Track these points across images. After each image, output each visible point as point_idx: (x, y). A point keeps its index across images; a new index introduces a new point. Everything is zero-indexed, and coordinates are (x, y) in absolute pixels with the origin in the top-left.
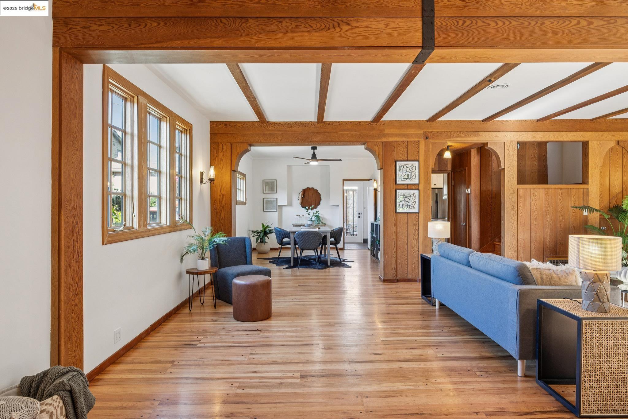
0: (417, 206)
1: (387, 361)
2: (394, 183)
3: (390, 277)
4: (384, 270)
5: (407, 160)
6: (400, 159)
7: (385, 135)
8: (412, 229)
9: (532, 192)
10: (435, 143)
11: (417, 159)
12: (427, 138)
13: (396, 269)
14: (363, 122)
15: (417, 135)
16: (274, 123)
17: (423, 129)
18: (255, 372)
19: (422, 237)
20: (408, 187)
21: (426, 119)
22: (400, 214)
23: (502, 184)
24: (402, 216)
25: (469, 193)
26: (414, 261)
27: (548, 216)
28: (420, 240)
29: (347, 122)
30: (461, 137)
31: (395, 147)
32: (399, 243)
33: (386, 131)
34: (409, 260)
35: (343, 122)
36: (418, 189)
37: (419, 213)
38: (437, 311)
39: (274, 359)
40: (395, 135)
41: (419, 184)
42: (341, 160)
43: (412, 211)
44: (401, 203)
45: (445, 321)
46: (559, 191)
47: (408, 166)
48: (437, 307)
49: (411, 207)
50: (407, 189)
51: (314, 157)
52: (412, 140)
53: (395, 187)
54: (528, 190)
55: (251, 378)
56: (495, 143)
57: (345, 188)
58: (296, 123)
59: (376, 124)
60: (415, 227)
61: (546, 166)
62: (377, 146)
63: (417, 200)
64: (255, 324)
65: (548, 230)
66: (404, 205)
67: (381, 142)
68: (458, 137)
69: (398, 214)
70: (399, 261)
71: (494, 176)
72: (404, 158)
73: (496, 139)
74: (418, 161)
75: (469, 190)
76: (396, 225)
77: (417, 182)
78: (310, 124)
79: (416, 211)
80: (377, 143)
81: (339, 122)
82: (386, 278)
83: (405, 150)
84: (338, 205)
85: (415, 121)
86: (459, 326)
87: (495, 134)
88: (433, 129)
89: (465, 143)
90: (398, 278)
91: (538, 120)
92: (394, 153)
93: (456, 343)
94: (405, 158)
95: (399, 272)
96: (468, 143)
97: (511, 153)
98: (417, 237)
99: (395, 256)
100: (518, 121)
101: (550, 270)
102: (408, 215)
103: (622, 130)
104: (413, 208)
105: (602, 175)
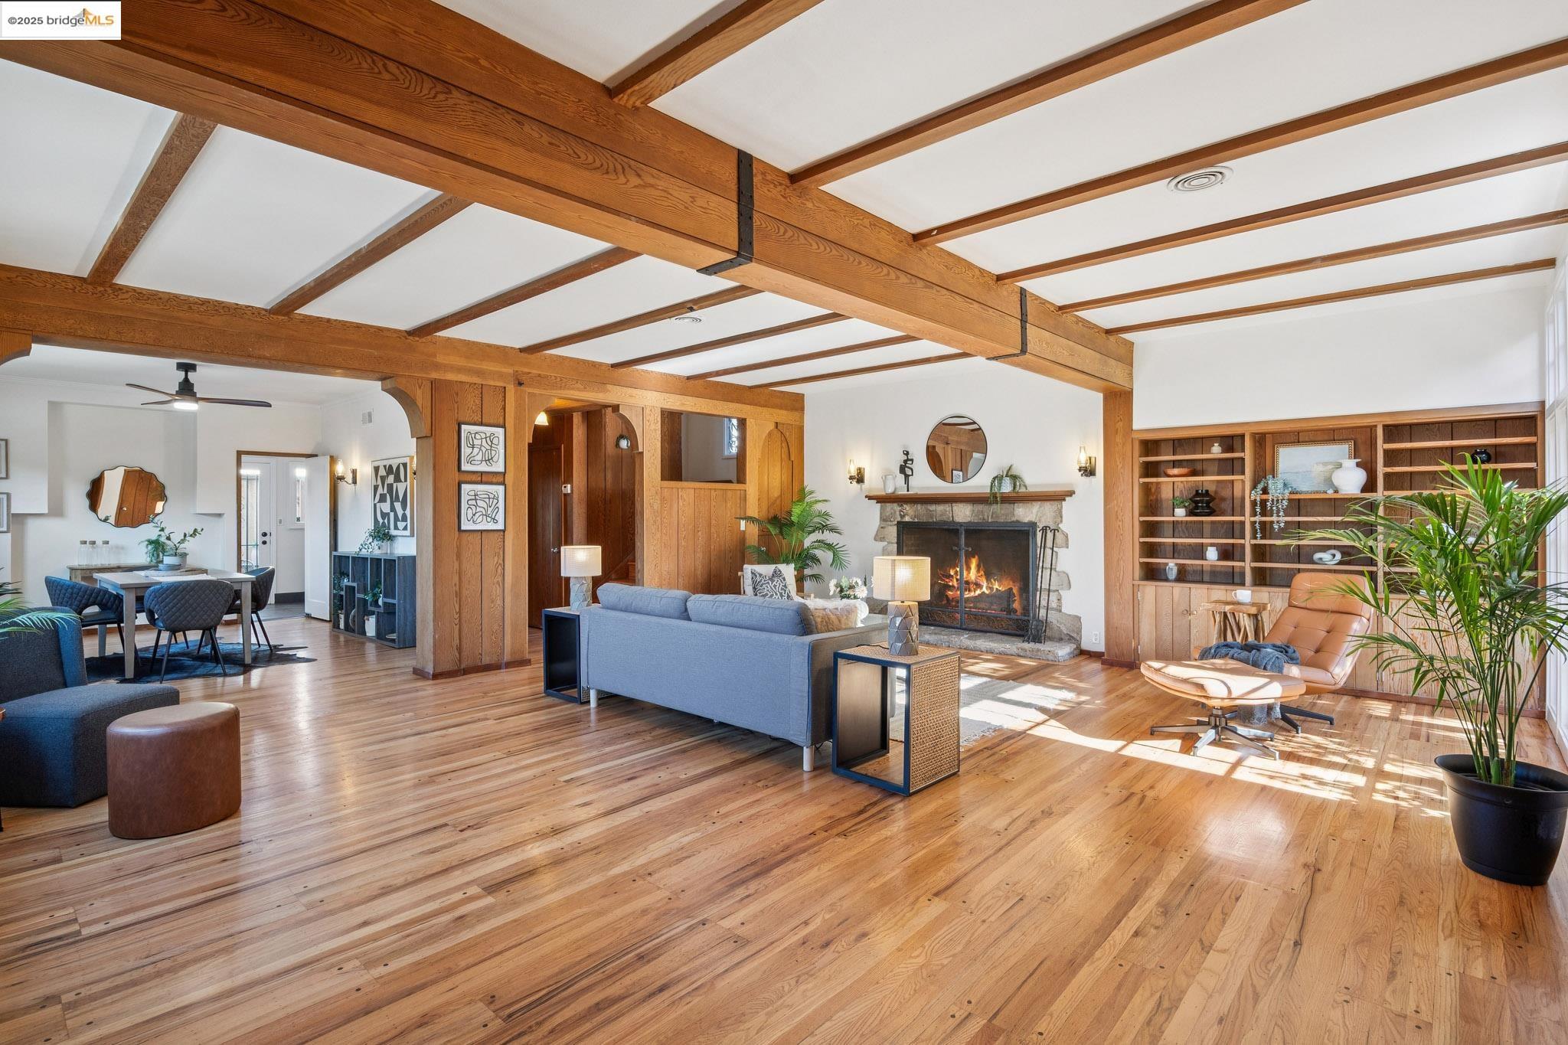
0: (500, 517)
1: (614, 810)
2: (456, 469)
3: (446, 667)
4: (434, 653)
5: (481, 424)
6: (467, 419)
7: (437, 367)
8: (490, 563)
9: (680, 494)
10: (534, 395)
11: (501, 421)
12: (520, 384)
13: (460, 649)
14: (388, 330)
15: (501, 376)
16: (134, 290)
17: (512, 365)
18: (365, 924)
19: (510, 577)
20: (483, 478)
21: (518, 346)
22: (467, 534)
23: (637, 478)
24: (471, 537)
25: (569, 492)
26: (496, 627)
27: (700, 533)
28: (506, 585)
29: (348, 325)
30: (578, 389)
31: (457, 394)
32: (465, 592)
33: (440, 359)
34: (485, 626)
35: (340, 321)
36: (503, 483)
37: (504, 531)
38: (593, 712)
39: (382, 883)
40: (460, 370)
41: (504, 474)
42: (269, 405)
43: (491, 526)
44: (470, 511)
45: (632, 724)
46: (713, 493)
47: (483, 436)
48: (593, 704)
49: (489, 519)
50: (481, 482)
51: (186, 390)
52: (492, 383)
53: (457, 477)
54: (674, 490)
55: (375, 938)
56: (631, 407)
57: (244, 472)
58: (205, 302)
59: (417, 339)
60: (496, 559)
61: (680, 452)
62: (420, 388)
63: (501, 505)
64: (209, 832)
65: (700, 555)
66: (477, 515)
67: (428, 379)
68: (573, 389)
69: (464, 534)
70: (465, 629)
71: (608, 464)
72: (476, 418)
73: (631, 401)
74: (504, 426)
75: (569, 486)
76: (459, 556)
77: (502, 469)
78: (249, 313)
79: (501, 527)
80: (420, 381)
81: (329, 320)
82: (439, 670)
83: (478, 402)
84: (220, 515)
85: (498, 347)
86: (662, 726)
87: (630, 391)
88: (533, 367)
89: (578, 400)
90: (463, 667)
91: (689, 378)
92: (456, 406)
93: (684, 751)
94: (478, 418)
95: (464, 654)
96: (582, 401)
97: (653, 427)
98: (500, 579)
99: (457, 621)
100: (661, 374)
101: (825, 609)
102: (484, 534)
103: (781, 407)
104: (495, 521)
105: (760, 474)
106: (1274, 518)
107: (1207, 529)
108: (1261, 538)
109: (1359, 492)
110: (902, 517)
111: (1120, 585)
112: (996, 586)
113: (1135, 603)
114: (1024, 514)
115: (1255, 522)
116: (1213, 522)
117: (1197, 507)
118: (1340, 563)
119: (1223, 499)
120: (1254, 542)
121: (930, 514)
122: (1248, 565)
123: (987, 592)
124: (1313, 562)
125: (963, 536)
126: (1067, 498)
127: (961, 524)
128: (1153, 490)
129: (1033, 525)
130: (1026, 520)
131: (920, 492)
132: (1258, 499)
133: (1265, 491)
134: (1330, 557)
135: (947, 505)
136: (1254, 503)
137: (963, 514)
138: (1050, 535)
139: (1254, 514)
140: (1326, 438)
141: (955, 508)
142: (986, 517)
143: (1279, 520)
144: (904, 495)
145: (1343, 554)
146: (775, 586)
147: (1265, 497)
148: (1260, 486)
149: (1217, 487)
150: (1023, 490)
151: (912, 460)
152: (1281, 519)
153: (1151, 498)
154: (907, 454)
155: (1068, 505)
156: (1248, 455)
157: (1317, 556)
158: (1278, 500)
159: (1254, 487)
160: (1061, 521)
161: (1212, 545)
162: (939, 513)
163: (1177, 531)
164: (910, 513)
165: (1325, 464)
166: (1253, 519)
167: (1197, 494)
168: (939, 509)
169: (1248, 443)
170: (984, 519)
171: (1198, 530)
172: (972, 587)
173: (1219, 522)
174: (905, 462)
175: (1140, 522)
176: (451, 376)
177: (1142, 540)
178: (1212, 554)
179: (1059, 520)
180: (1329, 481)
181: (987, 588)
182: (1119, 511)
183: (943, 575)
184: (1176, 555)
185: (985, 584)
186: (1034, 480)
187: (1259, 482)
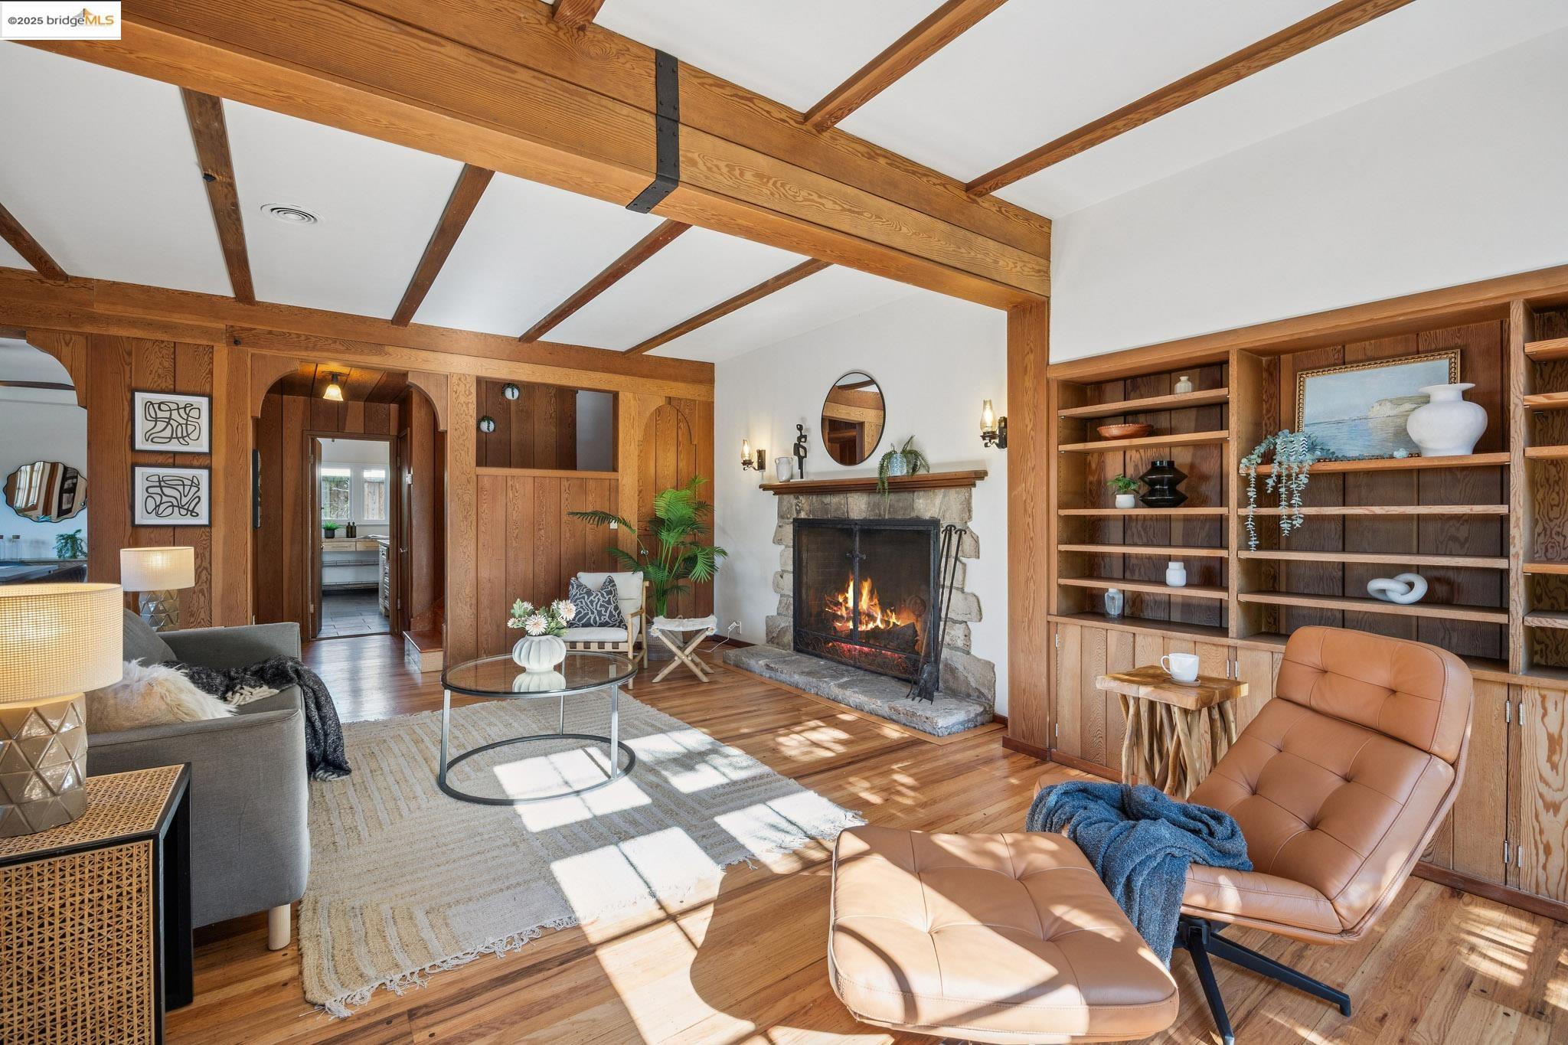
0: (203, 509)
2: (127, 448)
5: (174, 392)
6: (147, 385)
7: (93, 319)
9: (510, 483)
10: (261, 357)
11: (206, 390)
12: (236, 342)
15: (206, 332)
17: (223, 318)
19: (222, 584)
20: (172, 460)
22: (149, 530)
24: (154, 534)
25: (410, 482)
27: (542, 532)
28: (215, 594)
31: (130, 354)
36: (208, 467)
37: (210, 526)
40: (132, 323)
41: (210, 454)
43: (188, 521)
44: (150, 501)
47: (173, 407)
49: (184, 512)
50: (170, 465)
52: (189, 341)
53: (127, 458)
54: (499, 478)
56: (425, 374)
59: (61, 282)
62: (67, 344)
63: (204, 494)
65: (541, 559)
66: (163, 507)
67: (80, 334)
68: (328, 350)
69: (143, 531)
72: (161, 385)
73: (425, 367)
74: (209, 396)
77: (205, 449)
79: (205, 521)
80: (68, 335)
83: (168, 364)
87: (423, 354)
88: (259, 321)
91: (521, 340)
92: (128, 367)
94: (164, 384)
97: (463, 399)
100: (476, 334)
102: (177, 531)
103: (675, 379)
104: (193, 513)
105: (642, 457)
106: (1282, 510)
107: (1177, 530)
108: (1259, 548)
109: (1469, 452)
110: (798, 512)
111: (1030, 621)
112: (893, 619)
113: (1051, 653)
114: (928, 506)
115: (1246, 518)
116: (1187, 519)
117: (1152, 492)
118: (1422, 602)
119: (1204, 478)
120: (1244, 555)
121: (825, 507)
122: (1235, 596)
123: (881, 626)
124: (1368, 598)
125: (857, 539)
126: (978, 483)
127: (855, 522)
128: (1094, 466)
129: (935, 523)
130: (927, 516)
131: (816, 479)
132: (1253, 474)
133: (1268, 458)
134: (1402, 588)
135: (842, 496)
136: (1245, 481)
137: (858, 507)
138: (955, 538)
139: (1244, 502)
140: (1400, 349)
141: (850, 500)
142: (882, 513)
143: (1293, 513)
144: (798, 483)
145: (1431, 581)
146: (592, 602)
147: (1265, 469)
148: (1261, 449)
149: (1194, 455)
150: (922, 472)
151: (805, 437)
152: (1295, 511)
153: (1091, 478)
154: (800, 428)
155: (979, 492)
156: (1236, 391)
157: (1375, 585)
158: (1289, 476)
159: (1247, 452)
160: (970, 518)
161: (1176, 559)
162: (834, 506)
163: (1129, 533)
164: (806, 508)
165: (1397, 402)
166: (1243, 512)
167: (1154, 468)
168: (833, 500)
169: (1234, 370)
170: (880, 515)
171: (1160, 533)
172: (864, 619)
173: (1197, 517)
174: (799, 439)
175: (1059, 516)
176: (114, 331)
177: (1064, 548)
178: (1176, 574)
179: (966, 516)
180: (1402, 436)
181: (882, 621)
182: (1029, 501)
183: (831, 602)
184: (1128, 575)
185: (879, 616)
186: (938, 458)
187: (1259, 443)
